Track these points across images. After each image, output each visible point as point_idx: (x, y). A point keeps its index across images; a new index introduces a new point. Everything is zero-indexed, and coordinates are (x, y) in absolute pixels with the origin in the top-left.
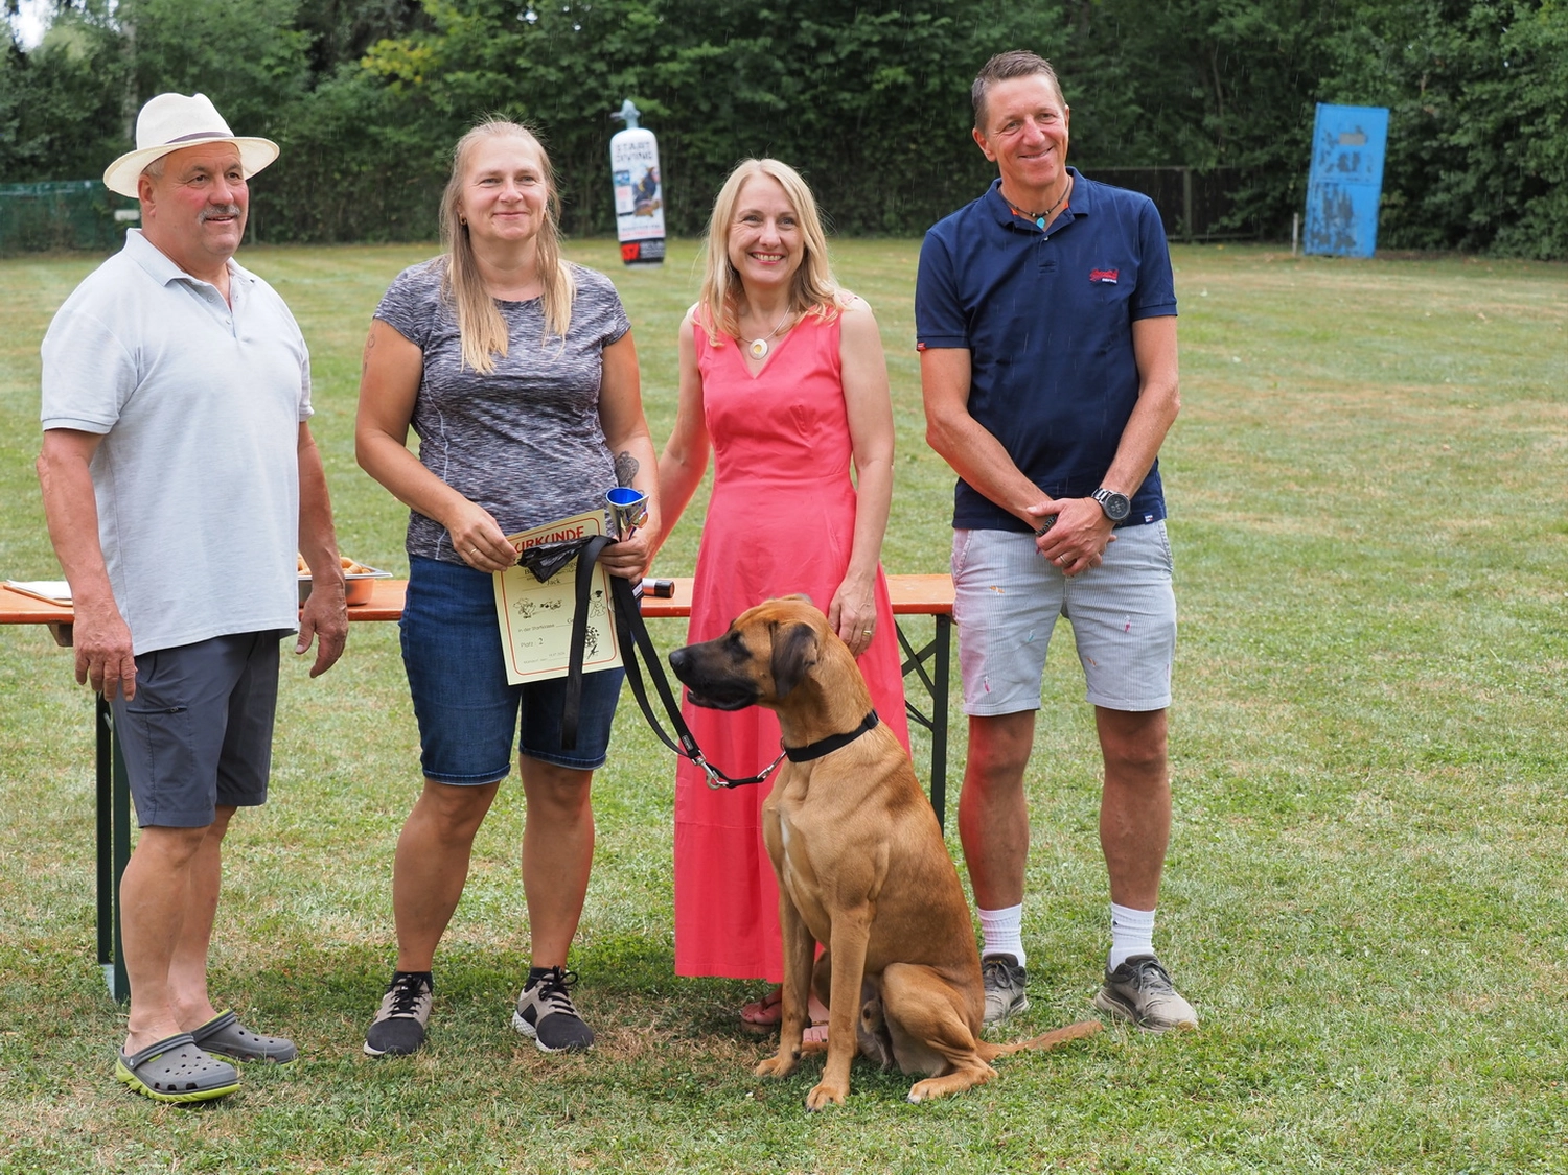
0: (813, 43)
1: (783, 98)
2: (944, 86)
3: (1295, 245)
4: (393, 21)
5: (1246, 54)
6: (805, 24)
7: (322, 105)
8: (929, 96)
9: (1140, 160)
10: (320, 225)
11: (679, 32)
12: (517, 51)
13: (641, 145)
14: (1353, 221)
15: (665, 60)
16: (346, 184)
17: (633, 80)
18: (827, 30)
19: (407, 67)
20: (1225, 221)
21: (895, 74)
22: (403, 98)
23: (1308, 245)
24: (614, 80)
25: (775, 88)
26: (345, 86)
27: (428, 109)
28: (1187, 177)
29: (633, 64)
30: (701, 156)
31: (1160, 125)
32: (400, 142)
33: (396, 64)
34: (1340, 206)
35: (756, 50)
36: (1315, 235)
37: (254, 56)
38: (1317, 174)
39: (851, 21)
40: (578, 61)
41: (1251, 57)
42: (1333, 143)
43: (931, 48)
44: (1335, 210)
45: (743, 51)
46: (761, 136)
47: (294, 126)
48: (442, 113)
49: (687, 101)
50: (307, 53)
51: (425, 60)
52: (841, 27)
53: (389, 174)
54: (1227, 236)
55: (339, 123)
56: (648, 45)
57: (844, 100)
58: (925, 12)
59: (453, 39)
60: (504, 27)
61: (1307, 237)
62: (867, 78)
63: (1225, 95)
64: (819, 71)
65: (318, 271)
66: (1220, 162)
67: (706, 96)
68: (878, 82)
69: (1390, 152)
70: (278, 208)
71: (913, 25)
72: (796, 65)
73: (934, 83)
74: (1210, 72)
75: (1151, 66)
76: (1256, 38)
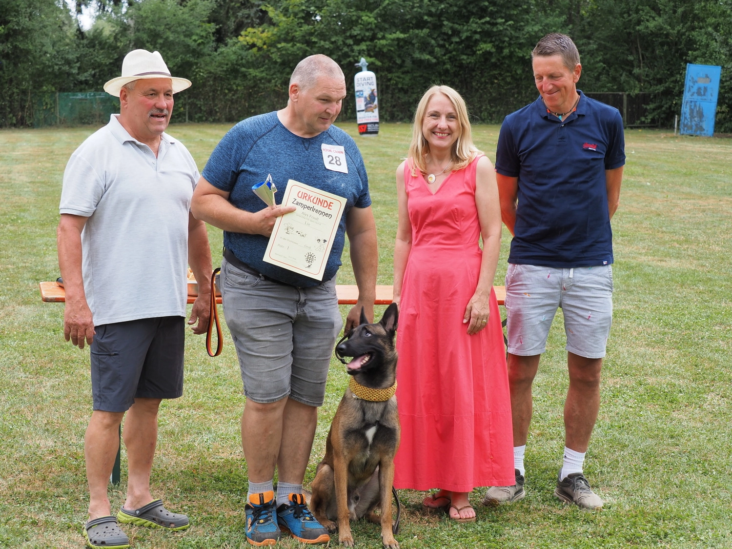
0: (450, 32)
1: (435, 58)
2: (511, 53)
3: (676, 130)
4: (254, 20)
5: (654, 39)
6: (445, 23)
7: (220, 58)
8: (504, 58)
9: (602, 89)
10: (218, 114)
11: (387, 26)
12: (311, 34)
13: (369, 79)
14: (704, 119)
15: (379, 39)
16: (230, 95)
17: (365, 48)
18: (456, 26)
19: (260, 41)
20: (643, 119)
21: (487, 47)
22: (258, 55)
23: (682, 130)
24: (356, 48)
25: (431, 53)
26: (231, 49)
27: (269, 61)
28: (625, 97)
29: (365, 41)
30: (396, 84)
31: (612, 72)
32: (256, 76)
33: (255, 40)
34: (697, 111)
35: (422, 35)
36: (685, 126)
37: (189, 35)
38: (687, 97)
39: (467, 22)
40: (339, 39)
41: (656, 41)
42: (695, 82)
43: (505, 35)
44: (695, 114)
45: (417, 36)
46: (424, 75)
47: (206, 68)
48: (276, 62)
49: (391, 59)
50: (213, 34)
51: (268, 38)
52: (463, 25)
53: (251, 91)
54: (644, 125)
55: (228, 66)
56: (372, 32)
57: (463, 59)
58: (502, 18)
59: (281, 28)
60: (305, 23)
61: (682, 126)
62: (474, 49)
63: (643, 59)
64: (453, 45)
65: (216, 135)
66: (641, 90)
67: (399, 56)
68: (479, 50)
69: (721, 87)
70: (199, 106)
71: (496, 24)
72: (441, 42)
73: (506, 51)
74: (637, 48)
75: (608, 45)
76: (659, 32)
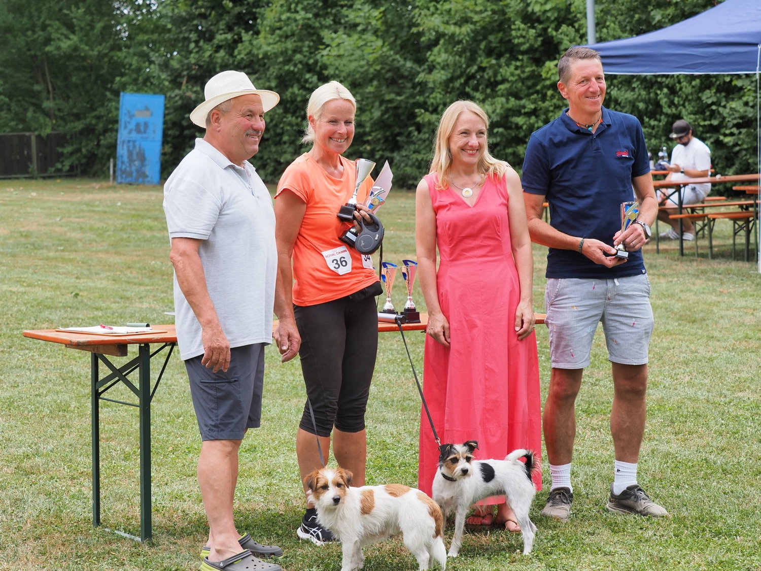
3: (111, 178)
5: (68, 63)
9: (4, 129)
14: (146, 163)
20: (59, 166)
23: (119, 178)
28: (33, 139)
31: (14, 106)
34: (137, 154)
36: (123, 172)
38: (123, 135)
41: (71, 65)
42: (132, 116)
44: (135, 157)
54: (59, 174)
61: (118, 173)
63: (54, 89)
66: (53, 129)
69: (165, 123)
74: (44, 75)
75: (7, 71)
76: (74, 54)
